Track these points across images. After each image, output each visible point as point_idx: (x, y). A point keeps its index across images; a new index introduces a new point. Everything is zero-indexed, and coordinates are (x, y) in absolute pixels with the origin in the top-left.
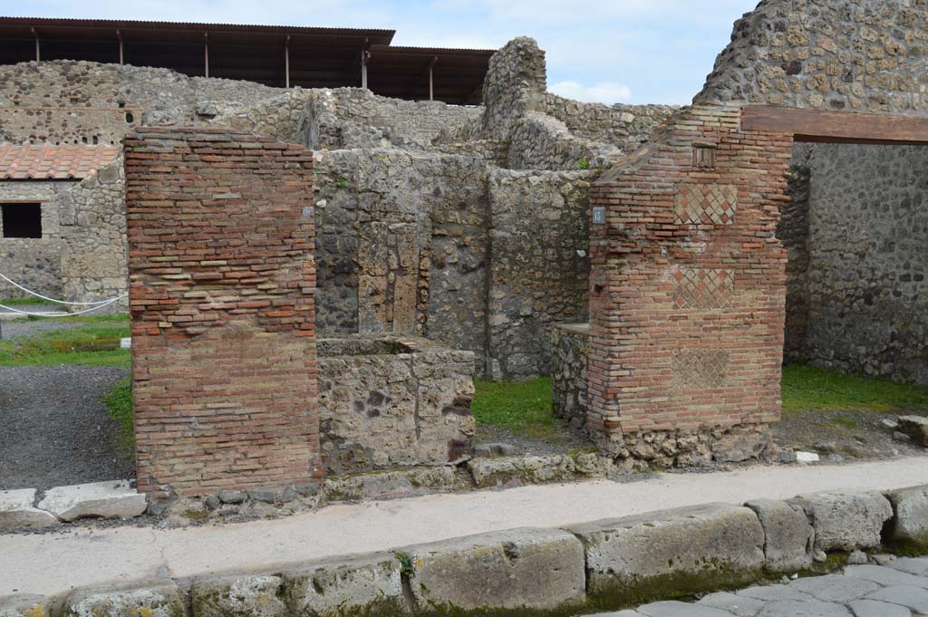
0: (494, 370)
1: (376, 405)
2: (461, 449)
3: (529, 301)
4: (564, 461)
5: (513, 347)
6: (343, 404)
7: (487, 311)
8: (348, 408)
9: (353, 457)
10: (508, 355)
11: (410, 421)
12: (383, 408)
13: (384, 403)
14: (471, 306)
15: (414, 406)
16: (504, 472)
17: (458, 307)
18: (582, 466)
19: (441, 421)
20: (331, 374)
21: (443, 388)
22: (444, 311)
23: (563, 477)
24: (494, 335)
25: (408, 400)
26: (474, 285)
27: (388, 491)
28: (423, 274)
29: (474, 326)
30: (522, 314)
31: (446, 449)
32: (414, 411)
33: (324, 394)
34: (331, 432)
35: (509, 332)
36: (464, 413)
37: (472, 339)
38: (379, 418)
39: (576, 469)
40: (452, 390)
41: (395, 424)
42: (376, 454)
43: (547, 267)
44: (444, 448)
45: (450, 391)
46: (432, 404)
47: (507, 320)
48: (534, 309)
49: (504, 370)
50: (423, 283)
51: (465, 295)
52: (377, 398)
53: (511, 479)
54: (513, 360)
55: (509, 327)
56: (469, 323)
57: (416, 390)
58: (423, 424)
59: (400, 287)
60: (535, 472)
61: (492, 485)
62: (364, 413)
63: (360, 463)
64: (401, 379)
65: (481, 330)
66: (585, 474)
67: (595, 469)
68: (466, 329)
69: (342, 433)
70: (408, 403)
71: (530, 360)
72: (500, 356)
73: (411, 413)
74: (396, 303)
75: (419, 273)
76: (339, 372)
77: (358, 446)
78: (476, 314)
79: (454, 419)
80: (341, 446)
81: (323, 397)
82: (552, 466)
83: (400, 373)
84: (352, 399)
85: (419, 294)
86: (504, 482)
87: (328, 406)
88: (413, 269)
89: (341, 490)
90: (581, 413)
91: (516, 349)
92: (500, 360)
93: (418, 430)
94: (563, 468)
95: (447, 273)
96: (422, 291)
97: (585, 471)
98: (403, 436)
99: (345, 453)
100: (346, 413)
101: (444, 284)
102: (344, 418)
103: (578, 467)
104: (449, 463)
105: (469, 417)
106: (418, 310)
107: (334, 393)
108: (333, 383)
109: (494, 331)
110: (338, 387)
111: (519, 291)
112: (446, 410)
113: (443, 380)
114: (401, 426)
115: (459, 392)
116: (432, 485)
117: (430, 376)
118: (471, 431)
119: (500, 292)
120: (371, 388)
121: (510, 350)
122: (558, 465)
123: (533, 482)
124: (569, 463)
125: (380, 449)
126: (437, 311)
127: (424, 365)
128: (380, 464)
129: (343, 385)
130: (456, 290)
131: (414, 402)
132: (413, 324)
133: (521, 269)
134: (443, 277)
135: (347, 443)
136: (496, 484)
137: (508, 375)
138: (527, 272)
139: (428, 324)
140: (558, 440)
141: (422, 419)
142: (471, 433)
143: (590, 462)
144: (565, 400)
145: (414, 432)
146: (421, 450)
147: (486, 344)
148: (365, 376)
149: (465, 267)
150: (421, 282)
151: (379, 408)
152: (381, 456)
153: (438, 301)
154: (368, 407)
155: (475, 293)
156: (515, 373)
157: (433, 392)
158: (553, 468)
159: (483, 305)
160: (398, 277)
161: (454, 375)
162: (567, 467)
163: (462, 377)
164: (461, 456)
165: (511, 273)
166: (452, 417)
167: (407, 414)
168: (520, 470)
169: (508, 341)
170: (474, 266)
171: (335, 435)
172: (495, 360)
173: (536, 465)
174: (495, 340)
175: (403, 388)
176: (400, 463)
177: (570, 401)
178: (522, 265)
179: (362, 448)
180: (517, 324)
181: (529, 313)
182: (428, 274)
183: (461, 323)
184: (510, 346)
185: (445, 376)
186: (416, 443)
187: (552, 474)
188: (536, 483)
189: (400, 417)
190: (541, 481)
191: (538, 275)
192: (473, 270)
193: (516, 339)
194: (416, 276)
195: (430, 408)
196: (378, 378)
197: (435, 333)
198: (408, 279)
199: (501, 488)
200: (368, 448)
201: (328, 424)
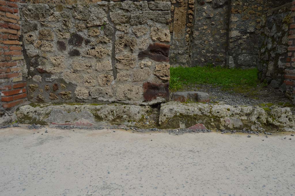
0: (230, 62)
1: (76, 45)
2: (157, 91)
3: (253, 23)
4: (255, 112)
5: (242, 50)
6: (47, 43)
7: (228, 30)
8: (52, 47)
9: (57, 89)
10: (239, 54)
11: (108, 62)
12: (83, 49)
13: (83, 44)
14: (219, 27)
15: (111, 49)
16: (188, 116)
17: (212, 28)
18: (274, 119)
19: (137, 64)
20: (37, 17)
21: (138, 34)
22: (203, 29)
23: (252, 128)
24: (231, 42)
25: (105, 43)
26: (221, 15)
27: (72, 121)
28: (190, 6)
29: (220, 38)
30: (248, 31)
31: (141, 91)
32: (110, 53)
33: (31, 33)
34: (39, 67)
35: (240, 41)
36: (159, 60)
37: (219, 45)
38: (80, 58)
39: (267, 121)
40: (148, 36)
41: (93, 64)
42: (78, 89)
43: (266, 4)
44: (139, 90)
45: (147, 37)
46: (128, 49)
47: (239, 34)
48: (256, 29)
49: (236, 62)
50: (190, 11)
51: (216, 20)
52: (77, 40)
53: (195, 123)
54: (241, 58)
55: (240, 39)
56: (217, 37)
57: (113, 35)
58: (119, 66)
59: (177, 14)
60: (222, 119)
61: (174, 127)
62: (66, 52)
63: (64, 95)
64: (98, 23)
65: (224, 41)
66: (277, 127)
67: (288, 123)
68: (216, 40)
69: (48, 68)
70: (105, 46)
71: (252, 58)
72: (234, 55)
73: (108, 55)
74: (174, 22)
75: (188, 6)
76: (43, 16)
77: (62, 81)
78: (222, 32)
79: (149, 63)
80: (48, 79)
81: (31, 36)
82: (241, 115)
83: (98, 18)
84: (55, 39)
85: (188, 18)
86: (188, 126)
87: (35, 44)
88: (185, 3)
89: (31, 115)
90: (279, 75)
91: (244, 51)
92: (234, 57)
93: (115, 71)
94: (254, 118)
95: (205, 8)
96: (190, 16)
97: (277, 124)
98: (101, 75)
99: (51, 85)
100: (50, 52)
101: (204, 14)
102: (48, 55)
103: (270, 120)
104: (144, 103)
105: (164, 63)
106: (187, 27)
107: (40, 34)
108: (39, 25)
109: (231, 40)
110: (43, 28)
111: (247, 17)
112: (142, 55)
113: (139, 26)
114: (99, 66)
115: (154, 38)
116: (114, 120)
117: (127, 22)
118: (166, 76)
119: (235, 18)
120: (72, 31)
121: (240, 52)
122: (248, 115)
123: (219, 129)
124: (260, 114)
125: (81, 85)
126: (199, 29)
127: (120, 11)
128: (81, 97)
129: (47, 27)
130: (210, 18)
131: (111, 45)
132: (184, 34)
133: (249, 5)
134: (203, 10)
135: (53, 77)
136: (179, 127)
137: (238, 66)
138: (253, 7)
139: (194, 36)
140: (256, 95)
141: (119, 61)
142: (165, 78)
143: (283, 115)
144: (267, 68)
145: (112, 73)
146: (118, 89)
147: (227, 48)
148: (66, 19)
149: (216, 4)
150: (189, 11)
151: (78, 49)
152: (81, 91)
153: (200, 23)
154: (70, 48)
155: (222, 19)
156: (242, 65)
157: (129, 37)
158: (243, 118)
159: (226, 26)
160: (176, 8)
161: (150, 22)
162: (258, 118)
163: (158, 25)
164: (155, 98)
165: (243, 7)
166: (148, 61)
167: (104, 56)
168: (206, 115)
169: (239, 47)
170: (221, 4)
171: (42, 69)
172: (231, 57)
173: (224, 113)
174: (231, 45)
175: (100, 32)
176: (99, 99)
177: (271, 67)
178: (250, 2)
179: (65, 83)
180: (245, 37)
181: (253, 31)
182: (193, 6)
183: (213, 36)
184: (240, 50)
185: (141, 24)
186: (113, 83)
187: (240, 123)
188: (221, 131)
189: (99, 58)
190: (228, 129)
191: (260, 9)
192: (221, 6)
193: (245, 46)
194: (186, 7)
195: (126, 52)
196: (77, 21)
197: (198, 41)
198: (182, 9)
199: (183, 131)
200: (70, 83)
201: (36, 60)
